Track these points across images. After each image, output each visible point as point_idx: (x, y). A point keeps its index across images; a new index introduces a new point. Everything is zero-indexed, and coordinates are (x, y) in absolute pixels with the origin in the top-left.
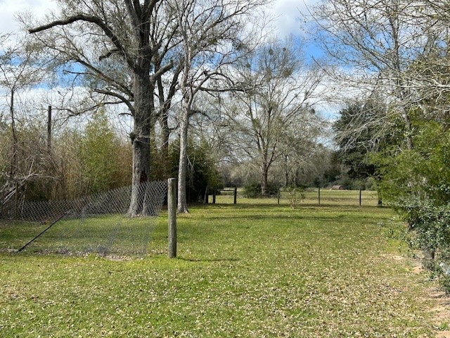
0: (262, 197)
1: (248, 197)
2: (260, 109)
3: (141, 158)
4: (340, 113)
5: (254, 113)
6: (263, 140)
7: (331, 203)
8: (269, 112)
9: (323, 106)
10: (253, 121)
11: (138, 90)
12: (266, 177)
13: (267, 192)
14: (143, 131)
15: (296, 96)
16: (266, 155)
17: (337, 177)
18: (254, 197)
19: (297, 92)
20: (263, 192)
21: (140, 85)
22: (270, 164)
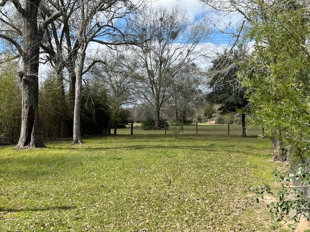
0: (155, 129)
1: (145, 130)
2: (154, 63)
3: (29, 94)
4: (212, 62)
5: (149, 66)
6: (156, 87)
7: (206, 133)
8: (161, 65)
9: (201, 61)
10: (149, 71)
11: (26, 32)
12: (159, 114)
13: (159, 126)
14: (31, 69)
15: (181, 53)
16: (158, 98)
17: (213, 115)
18: (149, 129)
19: (182, 51)
20: (156, 125)
21: (28, 28)
22: (161, 104)
